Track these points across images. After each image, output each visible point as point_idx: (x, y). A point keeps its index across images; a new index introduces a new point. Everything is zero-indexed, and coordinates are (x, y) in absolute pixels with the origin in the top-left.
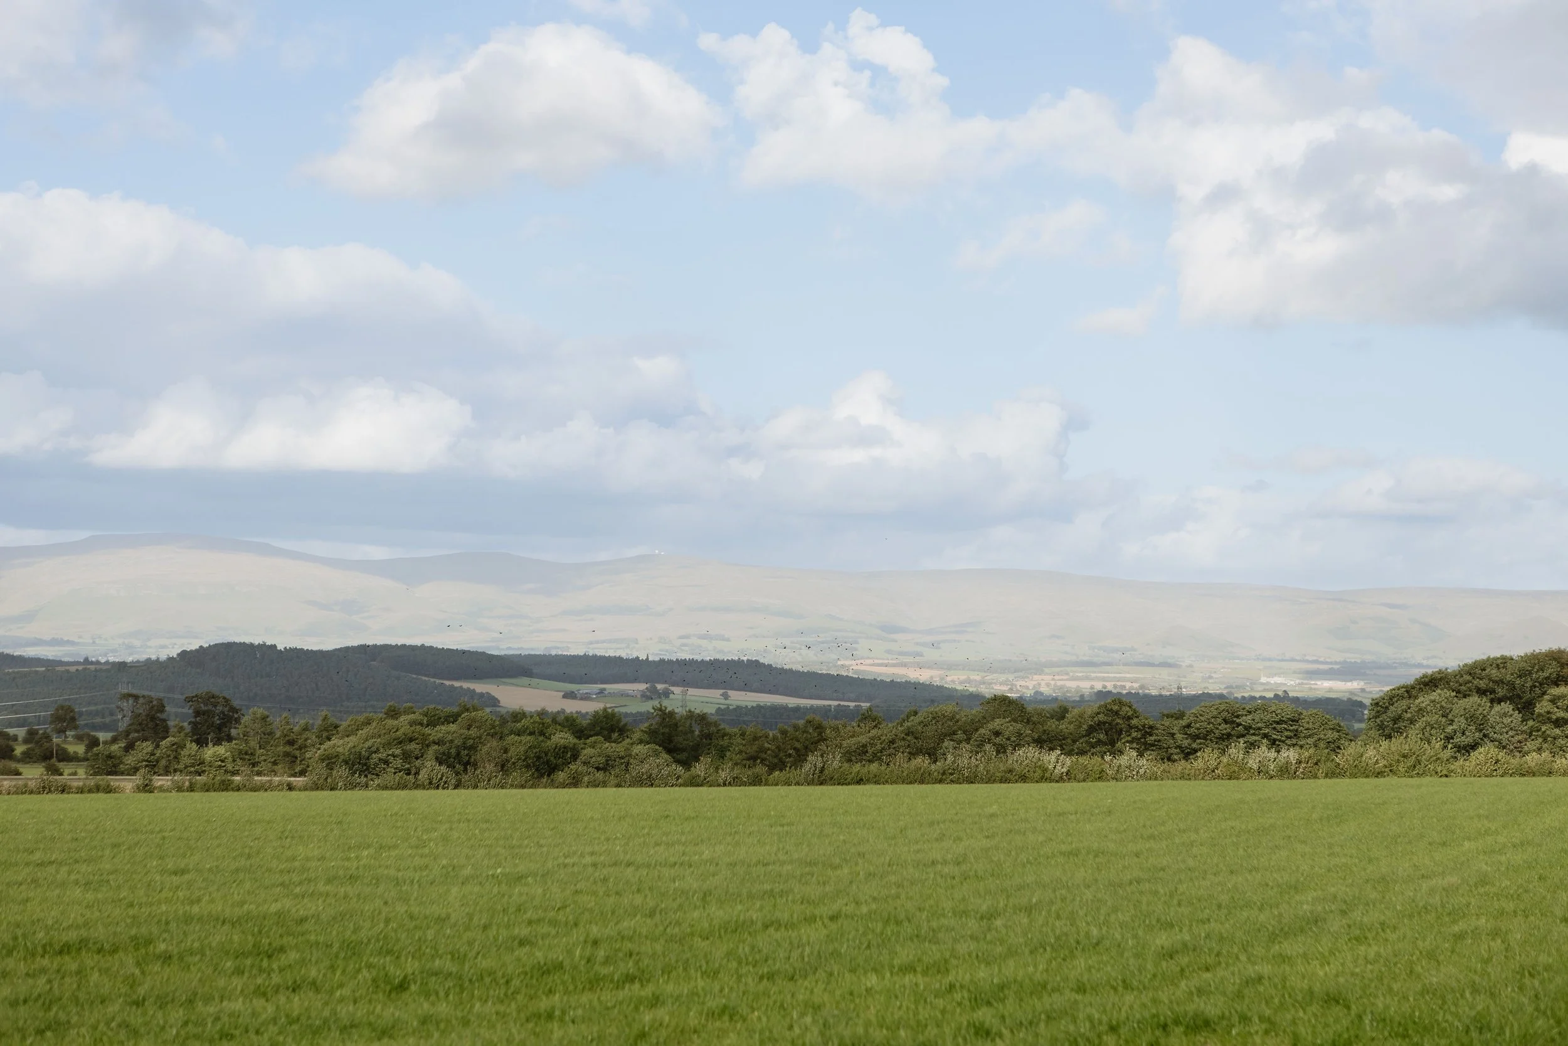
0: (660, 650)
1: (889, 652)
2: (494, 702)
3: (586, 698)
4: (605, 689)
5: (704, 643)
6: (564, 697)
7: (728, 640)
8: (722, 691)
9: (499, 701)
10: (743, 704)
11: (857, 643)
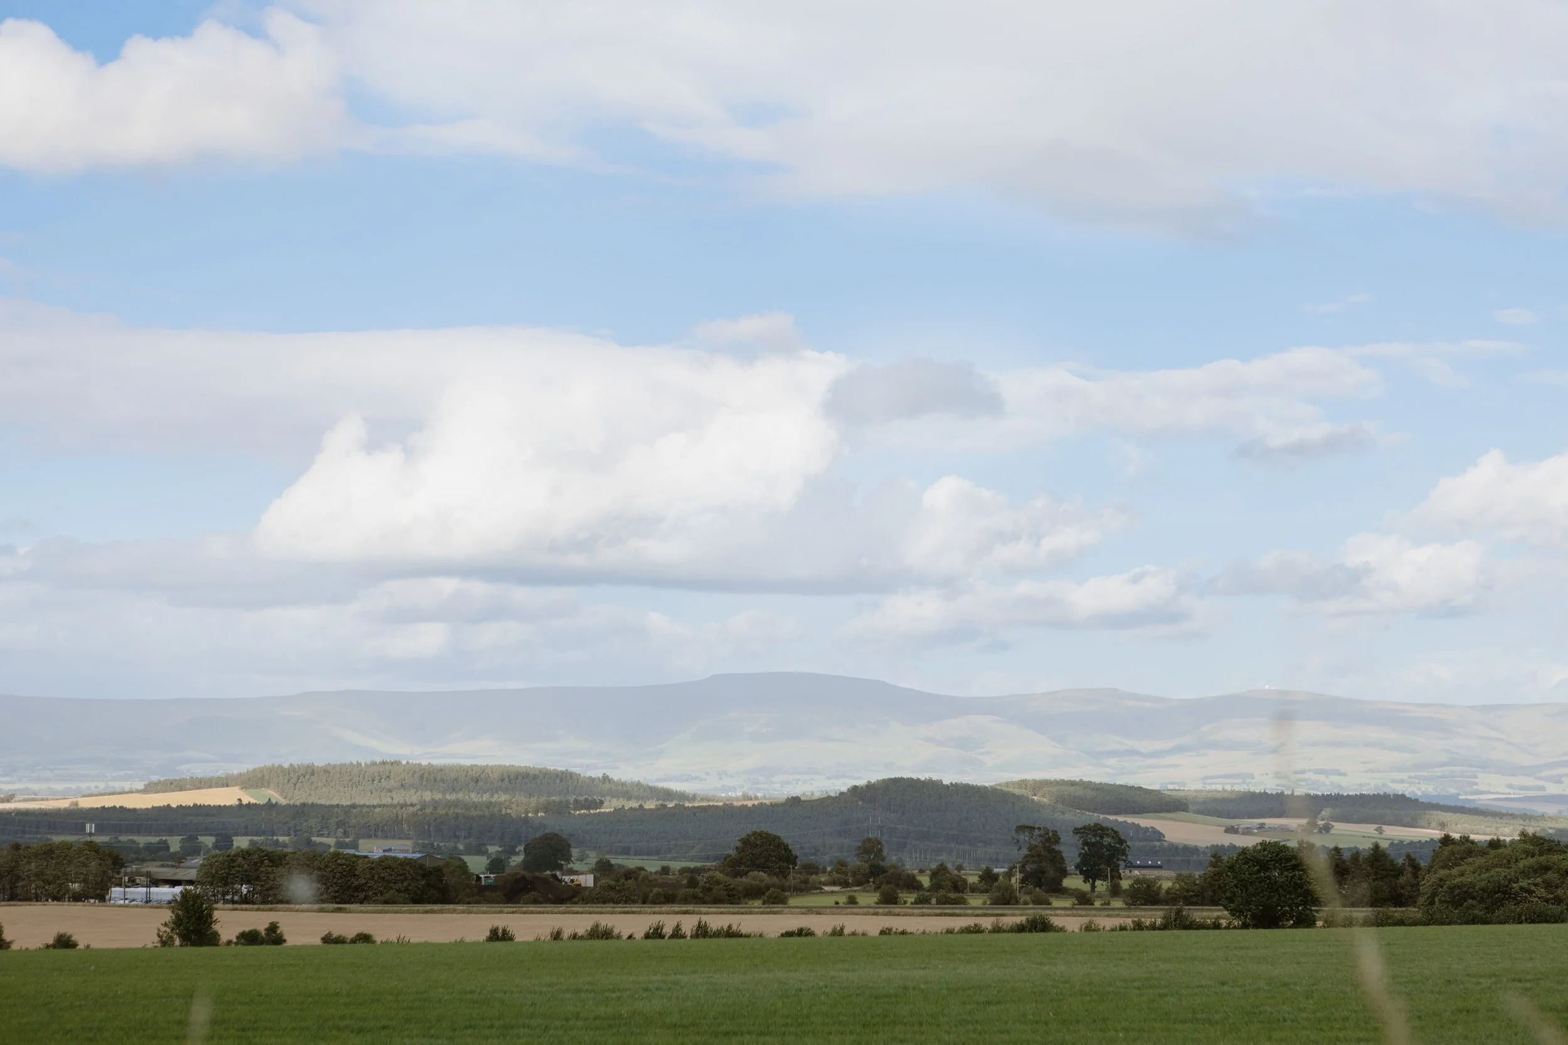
0: (1277, 785)
1: (1510, 786)
2: (1159, 836)
3: (1248, 832)
4: (1264, 824)
5: (1321, 778)
6: (1226, 831)
7: (1344, 774)
8: (1375, 826)
9: (1164, 836)
10: (1416, 839)
11: (1476, 777)
